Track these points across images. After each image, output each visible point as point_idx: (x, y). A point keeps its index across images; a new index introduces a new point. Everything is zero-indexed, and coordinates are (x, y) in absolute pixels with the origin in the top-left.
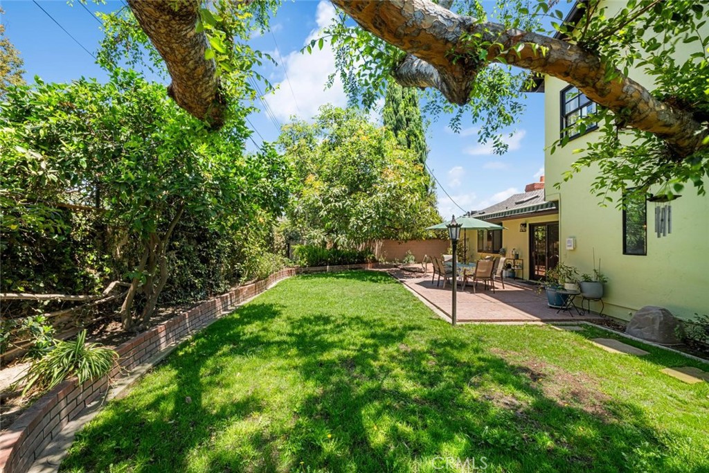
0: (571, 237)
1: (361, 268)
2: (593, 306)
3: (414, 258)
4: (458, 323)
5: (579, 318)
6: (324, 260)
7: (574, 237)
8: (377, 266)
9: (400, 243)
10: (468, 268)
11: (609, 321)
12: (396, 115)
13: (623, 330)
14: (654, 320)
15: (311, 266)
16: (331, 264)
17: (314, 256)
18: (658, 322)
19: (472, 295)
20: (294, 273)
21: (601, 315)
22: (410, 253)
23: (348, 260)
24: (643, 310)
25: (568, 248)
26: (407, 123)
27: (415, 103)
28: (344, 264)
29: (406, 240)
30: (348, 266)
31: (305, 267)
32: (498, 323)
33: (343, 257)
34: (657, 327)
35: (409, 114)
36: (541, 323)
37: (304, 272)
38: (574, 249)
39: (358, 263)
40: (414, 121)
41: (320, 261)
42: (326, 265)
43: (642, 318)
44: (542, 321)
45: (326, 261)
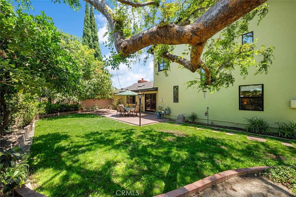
0: (161, 98)
1: (76, 113)
2: (167, 116)
3: (98, 107)
4: (141, 126)
5: (165, 120)
6: (56, 110)
7: (162, 98)
8: (83, 111)
9: (94, 101)
10: (131, 109)
11: (171, 120)
12: (89, 43)
13: (175, 121)
14: (181, 117)
15: (48, 114)
16: (60, 112)
17: (49, 108)
18: (182, 118)
19: (134, 118)
20: (38, 118)
21: (169, 118)
22: (96, 105)
23: (70, 109)
24: (179, 116)
25: (161, 101)
26: (94, 48)
27: (97, 40)
28: (67, 111)
29: (99, 99)
30: (70, 112)
31: (45, 114)
32: (152, 124)
33: (67, 108)
34: (182, 119)
35: (95, 44)
36: (159, 123)
37: (44, 117)
38: (162, 101)
39: (75, 110)
40: (97, 48)
41: (54, 111)
42: (58, 113)
43: (179, 118)
44: (159, 122)
45: (57, 110)
